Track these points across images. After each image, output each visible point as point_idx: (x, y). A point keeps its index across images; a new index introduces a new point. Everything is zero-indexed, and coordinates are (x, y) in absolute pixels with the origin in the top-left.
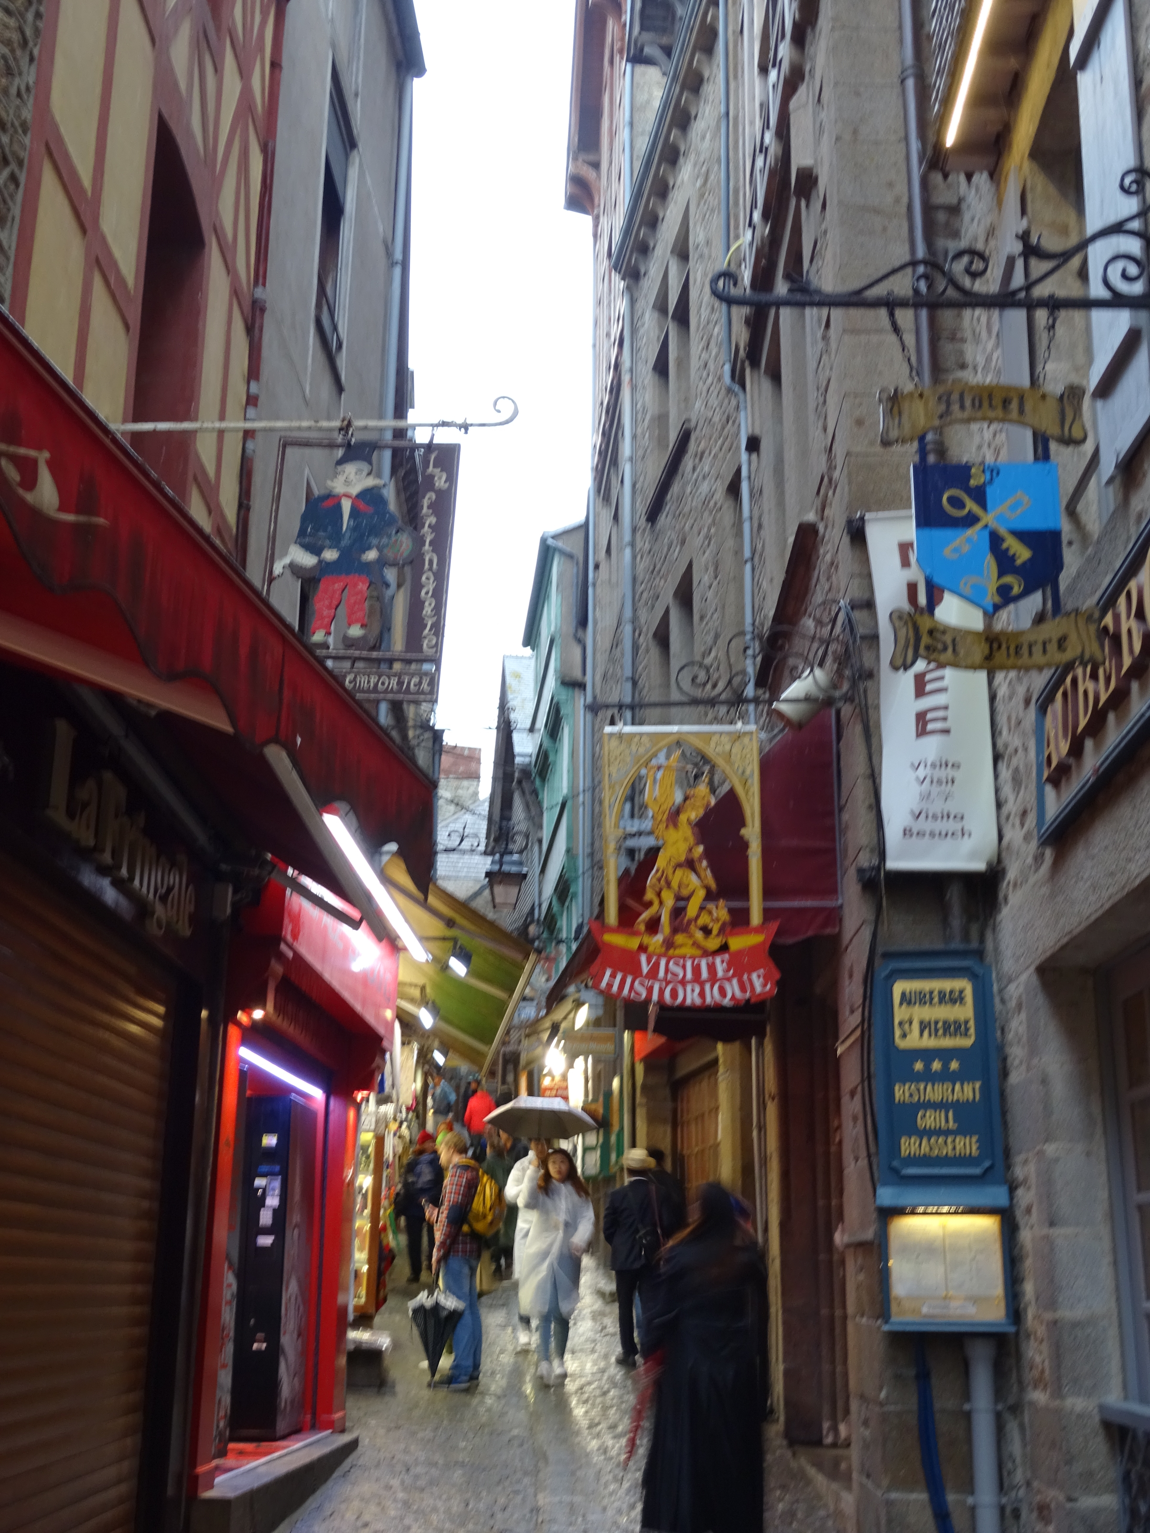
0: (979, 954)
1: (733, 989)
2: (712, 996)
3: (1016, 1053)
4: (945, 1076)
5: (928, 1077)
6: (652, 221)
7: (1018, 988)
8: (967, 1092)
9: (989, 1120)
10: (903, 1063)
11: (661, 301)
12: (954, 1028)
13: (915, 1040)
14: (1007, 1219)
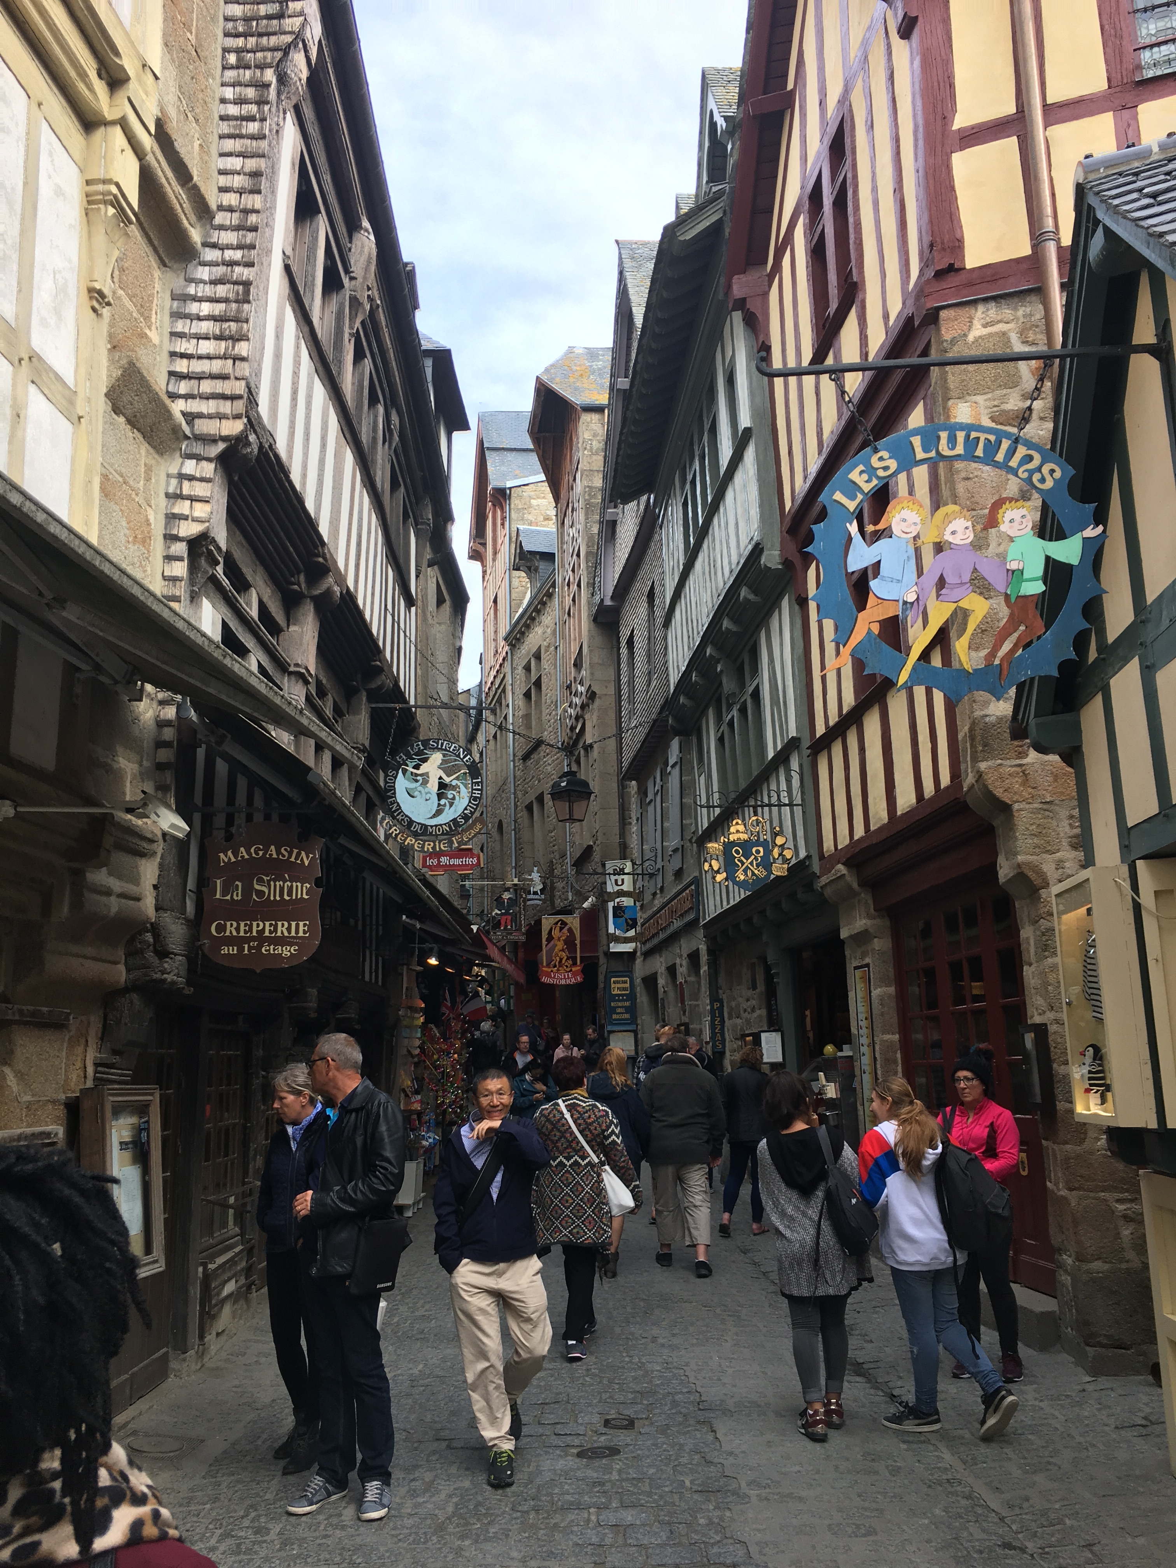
0: (631, 972)
1: (573, 980)
2: (568, 982)
3: (638, 996)
4: (623, 1000)
5: (619, 1000)
6: (523, 633)
7: (638, 981)
8: (627, 1004)
9: (632, 1010)
10: (613, 998)
11: (527, 668)
12: (625, 989)
13: (616, 992)
14: (635, 1032)
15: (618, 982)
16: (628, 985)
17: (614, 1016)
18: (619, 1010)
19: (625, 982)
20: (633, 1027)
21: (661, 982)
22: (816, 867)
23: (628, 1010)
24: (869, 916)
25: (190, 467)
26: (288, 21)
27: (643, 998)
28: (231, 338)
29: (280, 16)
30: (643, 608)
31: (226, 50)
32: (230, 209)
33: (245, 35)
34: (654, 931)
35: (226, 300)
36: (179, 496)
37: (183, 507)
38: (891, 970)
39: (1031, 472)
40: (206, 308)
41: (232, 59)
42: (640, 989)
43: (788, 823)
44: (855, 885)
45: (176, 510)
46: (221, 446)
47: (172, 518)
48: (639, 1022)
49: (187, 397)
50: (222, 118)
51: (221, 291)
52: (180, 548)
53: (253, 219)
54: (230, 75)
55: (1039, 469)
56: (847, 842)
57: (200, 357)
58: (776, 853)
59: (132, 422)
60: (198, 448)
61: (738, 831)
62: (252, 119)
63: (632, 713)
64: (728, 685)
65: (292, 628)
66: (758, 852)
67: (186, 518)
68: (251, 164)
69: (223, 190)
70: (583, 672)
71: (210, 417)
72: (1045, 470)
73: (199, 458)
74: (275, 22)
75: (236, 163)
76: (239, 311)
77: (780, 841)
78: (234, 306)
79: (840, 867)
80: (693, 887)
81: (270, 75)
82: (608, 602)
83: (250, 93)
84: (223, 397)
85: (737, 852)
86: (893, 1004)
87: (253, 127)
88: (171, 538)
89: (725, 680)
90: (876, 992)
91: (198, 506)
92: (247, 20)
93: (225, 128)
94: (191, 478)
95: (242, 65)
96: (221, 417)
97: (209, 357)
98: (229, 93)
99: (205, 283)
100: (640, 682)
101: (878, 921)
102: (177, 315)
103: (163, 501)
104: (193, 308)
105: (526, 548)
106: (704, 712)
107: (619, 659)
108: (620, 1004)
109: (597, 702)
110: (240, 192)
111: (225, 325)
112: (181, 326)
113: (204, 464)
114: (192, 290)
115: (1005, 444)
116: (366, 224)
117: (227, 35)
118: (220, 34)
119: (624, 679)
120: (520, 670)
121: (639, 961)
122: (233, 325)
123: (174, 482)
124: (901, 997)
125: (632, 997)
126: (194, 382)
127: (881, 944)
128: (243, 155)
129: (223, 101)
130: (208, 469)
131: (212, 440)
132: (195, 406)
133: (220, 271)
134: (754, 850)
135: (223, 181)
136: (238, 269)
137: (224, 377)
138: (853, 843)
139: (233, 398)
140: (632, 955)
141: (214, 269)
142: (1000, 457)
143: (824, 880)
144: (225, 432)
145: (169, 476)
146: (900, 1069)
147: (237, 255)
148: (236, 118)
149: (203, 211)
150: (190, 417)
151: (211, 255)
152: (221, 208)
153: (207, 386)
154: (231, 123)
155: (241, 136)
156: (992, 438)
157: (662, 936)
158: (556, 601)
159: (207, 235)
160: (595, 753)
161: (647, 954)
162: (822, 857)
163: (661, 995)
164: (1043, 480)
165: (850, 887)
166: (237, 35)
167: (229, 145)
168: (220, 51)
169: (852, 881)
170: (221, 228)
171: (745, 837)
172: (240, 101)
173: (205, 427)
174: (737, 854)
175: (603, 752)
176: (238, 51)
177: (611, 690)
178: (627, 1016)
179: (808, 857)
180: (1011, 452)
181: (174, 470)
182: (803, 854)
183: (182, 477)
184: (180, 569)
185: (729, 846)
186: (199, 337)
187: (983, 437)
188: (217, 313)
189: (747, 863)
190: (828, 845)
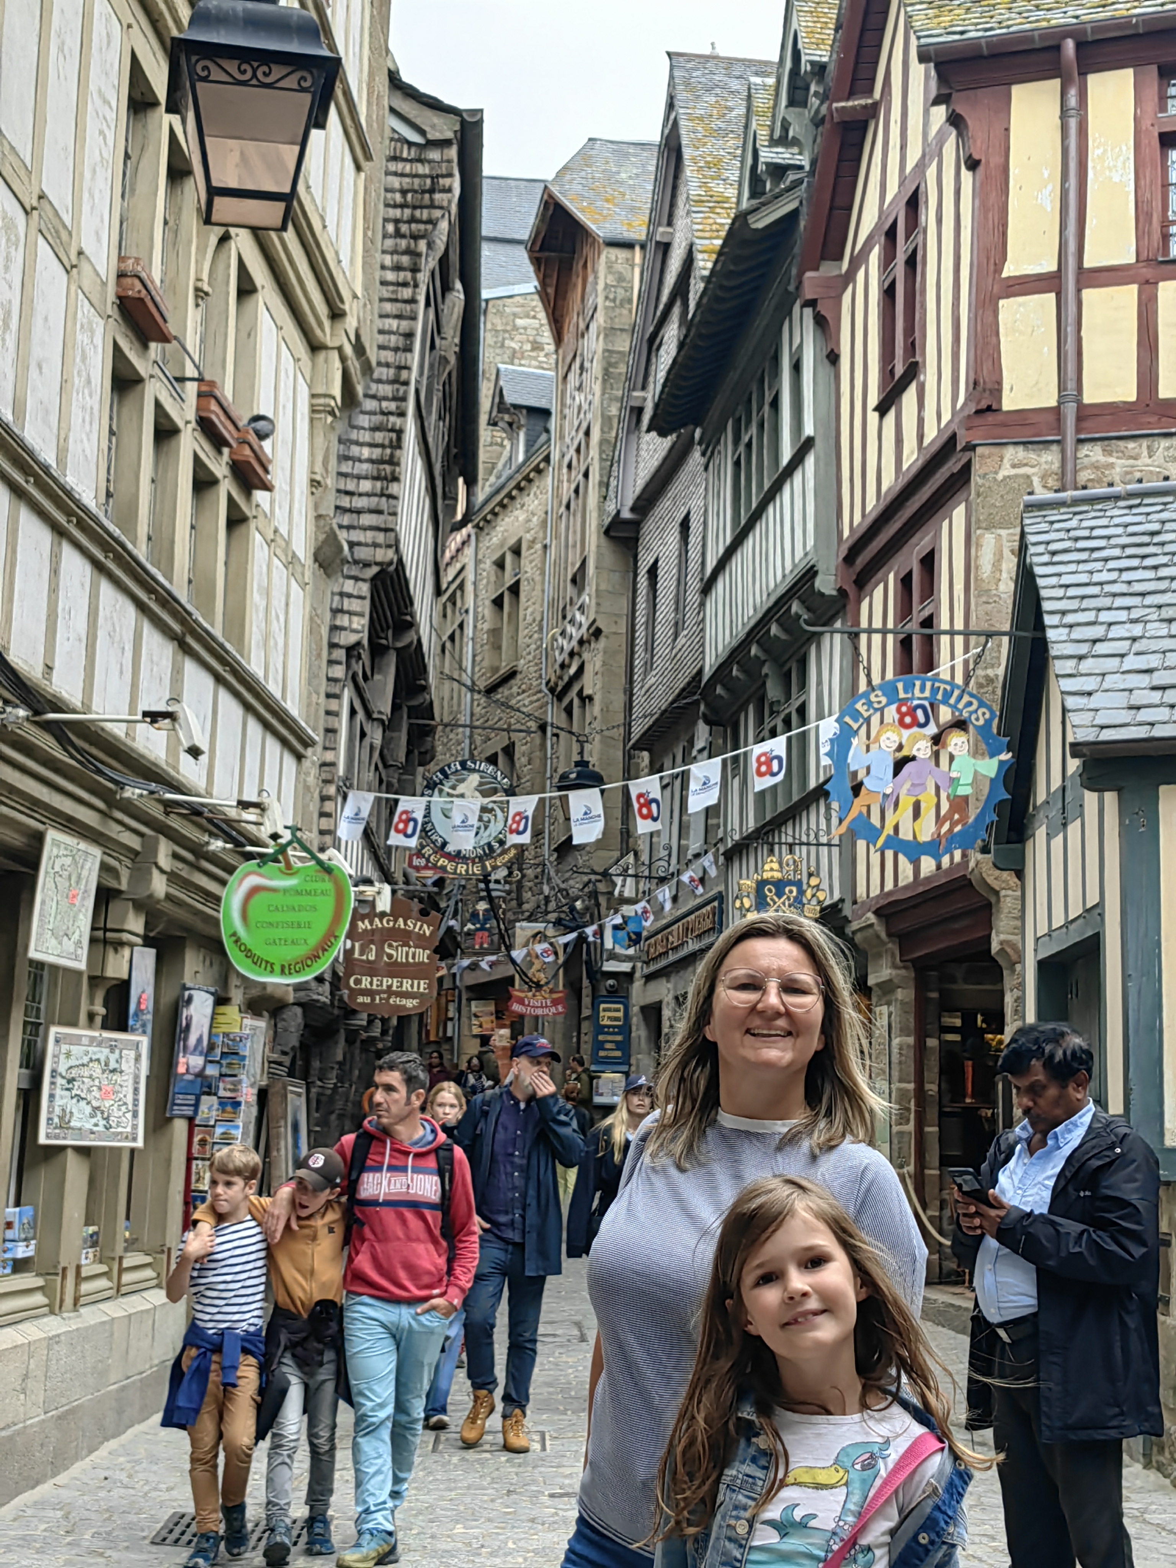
0: (626, 998)
1: (553, 1009)
2: (546, 1011)
3: (634, 1028)
4: (613, 1033)
5: (609, 1033)
6: (496, 515)
7: (636, 1009)
8: (619, 1038)
9: (625, 1046)
10: (600, 1029)
11: (500, 564)
12: (617, 1019)
13: (606, 1022)
14: (627, 1074)
15: (609, 1010)
16: (620, 1014)
17: (602, 1053)
18: (608, 1046)
19: (618, 1010)
20: (625, 1068)
21: (666, 1013)
22: (847, 910)
23: (619, 1046)
24: (894, 966)
25: (349, 586)
26: (437, 196)
27: (639, 1032)
28: (385, 478)
29: (432, 191)
30: (673, 538)
31: (386, 220)
32: (387, 365)
33: (402, 206)
34: (661, 950)
35: (383, 446)
36: (341, 611)
37: (343, 620)
38: (912, 1020)
39: (971, 713)
40: (366, 452)
41: (390, 228)
42: (636, 1020)
43: (824, 861)
44: (883, 935)
45: (338, 623)
46: (375, 569)
47: (334, 628)
48: (633, 1061)
49: (349, 528)
50: (383, 283)
51: (379, 437)
52: (340, 654)
53: (404, 374)
54: (389, 243)
55: (976, 711)
56: (878, 892)
57: (360, 495)
58: (809, 893)
59: (321, 566)
60: (355, 571)
61: (772, 870)
62: (405, 284)
63: (649, 666)
64: (773, 691)
65: (377, 677)
66: (791, 892)
67: (344, 629)
68: (405, 325)
69: (381, 347)
70: (585, 598)
71: (366, 545)
72: (980, 712)
73: (356, 579)
74: (427, 196)
75: (394, 324)
76: (392, 456)
77: (814, 881)
78: (388, 451)
79: (870, 915)
80: (716, 904)
81: (422, 245)
82: (626, 514)
83: (405, 260)
84: (378, 529)
85: (770, 891)
86: (912, 1054)
87: (407, 293)
88: (332, 646)
89: (769, 684)
90: (896, 1041)
91: (355, 619)
92: (404, 192)
93: (386, 292)
94: (350, 596)
95: (398, 234)
96: (375, 545)
97: (368, 495)
98: (388, 260)
99: (364, 428)
100: (663, 631)
101: (903, 972)
102: (344, 458)
103: (328, 615)
104: (355, 450)
105: (509, 399)
106: (744, 707)
107: (635, 591)
108: (610, 1038)
109: (602, 643)
110: (396, 350)
111: (382, 467)
112: (346, 468)
113: (360, 584)
114: (354, 435)
115: (957, 693)
116: (458, 285)
117: (387, 205)
118: (381, 206)
119: (641, 619)
120: (488, 565)
121: (638, 985)
122: (388, 468)
123: (337, 598)
124: (920, 1048)
125: (625, 1029)
126: (355, 515)
127: (905, 994)
128: (399, 317)
129: (383, 267)
130: (365, 588)
131: (367, 565)
132: (357, 536)
133: (378, 418)
134: (787, 890)
135: (381, 339)
136: (392, 419)
137: (379, 512)
138: (883, 894)
139: (386, 530)
140: (629, 976)
141: (373, 418)
142: (952, 701)
143: (855, 925)
144: (379, 558)
145: (333, 594)
146: (912, 1116)
147: (392, 406)
148: (392, 284)
149: (367, 368)
150: (352, 545)
151: (370, 405)
152: (379, 364)
153: (367, 520)
154: (391, 288)
155: (396, 300)
156: (948, 688)
157: (672, 957)
158: (548, 480)
159: (367, 387)
160: (596, 709)
161: (649, 978)
162: (855, 902)
163: (665, 1030)
164: (977, 719)
165: (878, 937)
166: (395, 206)
167: (388, 307)
168: (381, 221)
169: (880, 929)
170: (379, 381)
171: (777, 875)
172: (398, 268)
173: (362, 553)
174: (769, 892)
175: (605, 710)
176: (397, 221)
177: (623, 628)
178: (618, 1054)
179: (842, 900)
180: (960, 698)
181: (336, 589)
182: (837, 896)
183: (342, 594)
184: (339, 671)
185: (761, 884)
186: (359, 477)
187: (942, 686)
188: (374, 457)
189: (779, 902)
190: (861, 891)
